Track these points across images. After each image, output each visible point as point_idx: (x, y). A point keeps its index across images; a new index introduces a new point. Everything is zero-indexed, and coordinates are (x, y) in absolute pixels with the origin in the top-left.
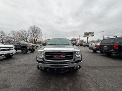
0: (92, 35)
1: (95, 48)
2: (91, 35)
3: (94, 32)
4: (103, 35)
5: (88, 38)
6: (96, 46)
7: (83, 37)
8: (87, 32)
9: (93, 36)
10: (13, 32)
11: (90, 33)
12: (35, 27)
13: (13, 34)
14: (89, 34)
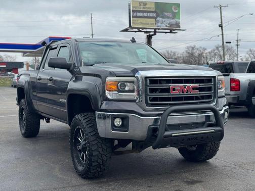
0: (171, 25)
1: (232, 93)
2: (168, 21)
3: (178, 5)
4: (221, 26)
5: (149, 38)
6: (234, 85)
7: (126, 30)
8: (145, 4)
9: (178, 25)
11: (161, 10)
14: (158, 16)
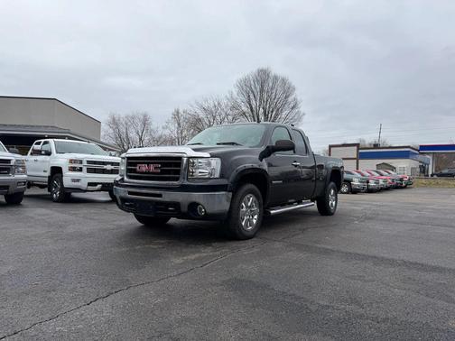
10: (177, 114)
12: (263, 77)
13: (179, 124)
